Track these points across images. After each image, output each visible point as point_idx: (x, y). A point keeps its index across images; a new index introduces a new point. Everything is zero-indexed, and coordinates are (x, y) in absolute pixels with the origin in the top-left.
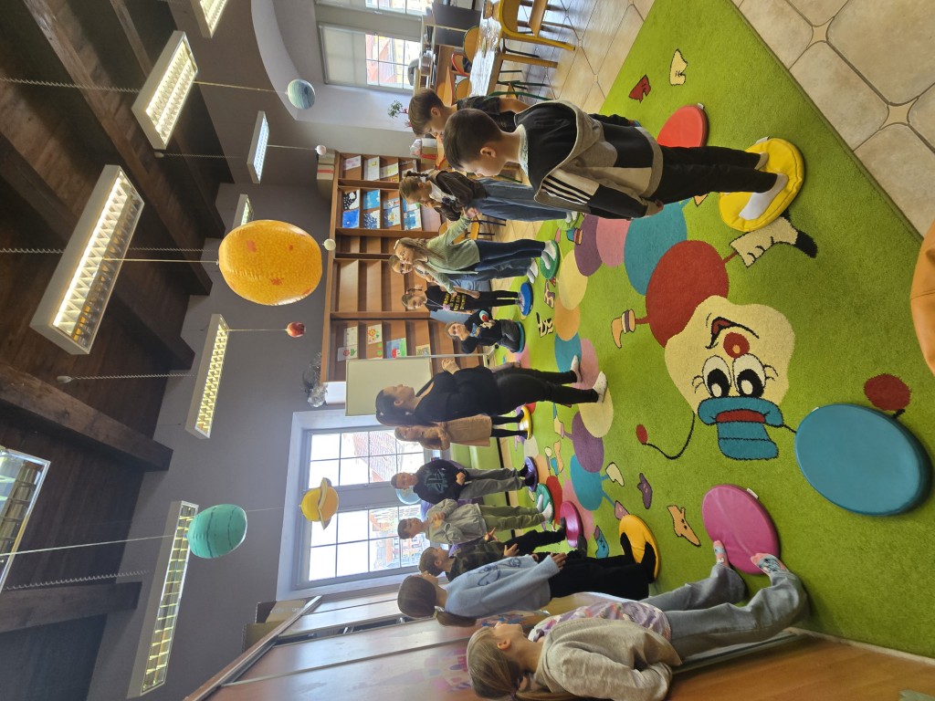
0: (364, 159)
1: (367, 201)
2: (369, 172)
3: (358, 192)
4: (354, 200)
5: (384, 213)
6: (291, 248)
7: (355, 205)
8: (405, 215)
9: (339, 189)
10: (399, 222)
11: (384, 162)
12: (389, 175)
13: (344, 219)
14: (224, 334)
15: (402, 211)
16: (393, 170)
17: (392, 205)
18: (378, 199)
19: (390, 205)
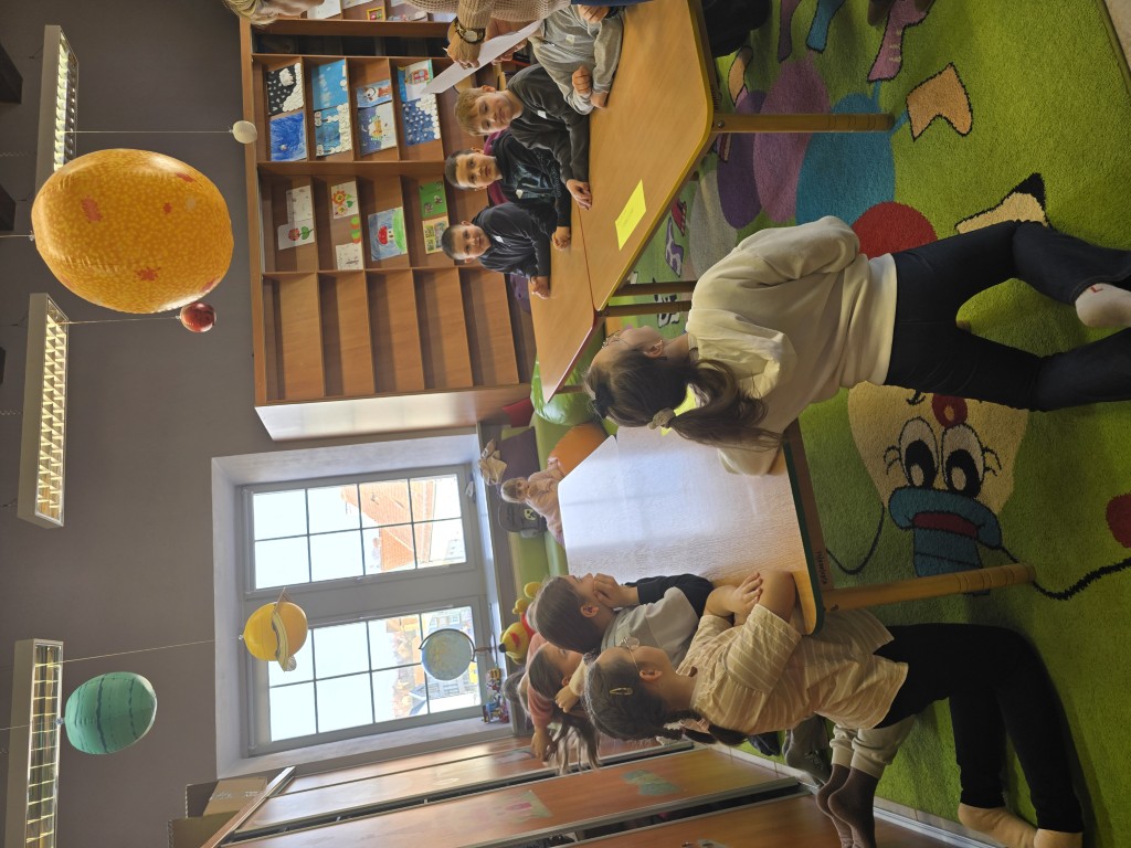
1: (319, 89)
3: (298, 67)
4: (291, 88)
5: (359, 117)
6: (167, 208)
7: (294, 102)
9: (256, 62)
10: (393, 143)
13: (274, 138)
14: (58, 329)
18: (344, 83)
19: (371, 99)
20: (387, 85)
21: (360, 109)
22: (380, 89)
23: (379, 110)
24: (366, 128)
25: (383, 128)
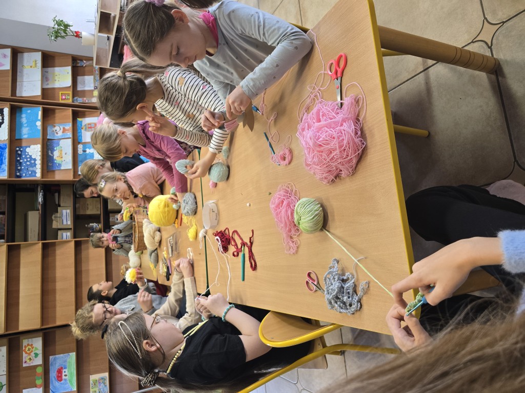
0: (16, 53)
1: (21, 125)
2: (25, 79)
5: (48, 146)
8: (80, 147)
10: (70, 166)
11: (48, 60)
12: (57, 85)
15: (76, 141)
16: (62, 77)
17: (60, 134)
18: (39, 124)
19: (57, 133)
20: (69, 126)
21: (48, 139)
22: (64, 128)
23: (62, 142)
24: (52, 153)
25: (63, 156)
